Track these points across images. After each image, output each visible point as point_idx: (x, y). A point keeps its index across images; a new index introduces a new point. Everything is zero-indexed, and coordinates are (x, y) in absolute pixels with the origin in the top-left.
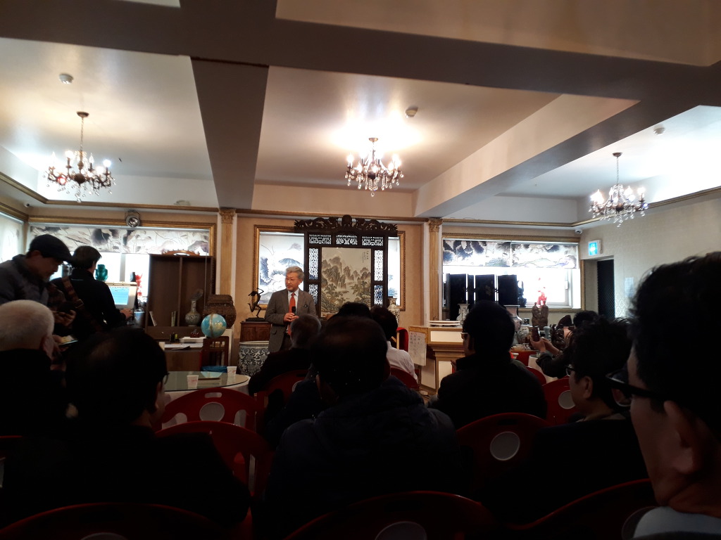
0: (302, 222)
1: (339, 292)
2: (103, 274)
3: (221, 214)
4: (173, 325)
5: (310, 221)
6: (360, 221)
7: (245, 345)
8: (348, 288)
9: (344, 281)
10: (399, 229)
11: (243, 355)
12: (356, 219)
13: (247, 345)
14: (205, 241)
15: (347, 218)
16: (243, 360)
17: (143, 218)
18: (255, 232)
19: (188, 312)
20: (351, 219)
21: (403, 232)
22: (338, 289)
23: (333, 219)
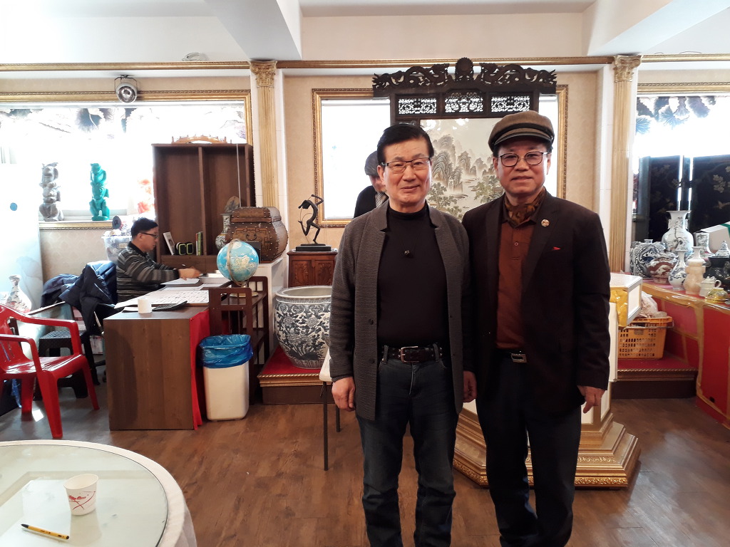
0: (386, 77)
1: (451, 197)
3: (253, 71)
4: (198, 253)
6: (488, 68)
8: (466, 189)
9: (459, 178)
10: (559, 81)
12: (482, 65)
14: (239, 120)
15: (464, 65)
16: (280, 323)
17: (145, 88)
19: (219, 234)
20: (472, 65)
22: (449, 193)
23: (440, 69)
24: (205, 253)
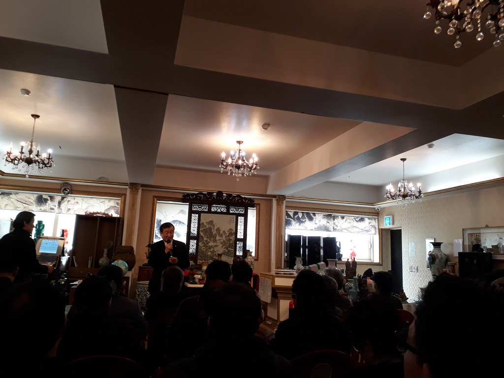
0: (188, 195)
1: (212, 246)
2: (41, 228)
3: (130, 188)
4: (89, 266)
5: (194, 194)
6: (229, 195)
7: (140, 284)
8: (218, 243)
9: (216, 238)
10: (256, 202)
11: (139, 291)
12: (226, 194)
13: (142, 284)
14: (117, 206)
15: (220, 193)
16: (139, 295)
17: (74, 188)
18: (154, 200)
19: (101, 258)
20: (223, 194)
21: (259, 204)
22: (211, 244)
23: (210, 194)
24: (93, 266)
